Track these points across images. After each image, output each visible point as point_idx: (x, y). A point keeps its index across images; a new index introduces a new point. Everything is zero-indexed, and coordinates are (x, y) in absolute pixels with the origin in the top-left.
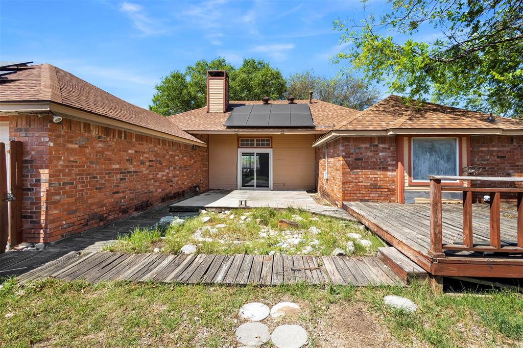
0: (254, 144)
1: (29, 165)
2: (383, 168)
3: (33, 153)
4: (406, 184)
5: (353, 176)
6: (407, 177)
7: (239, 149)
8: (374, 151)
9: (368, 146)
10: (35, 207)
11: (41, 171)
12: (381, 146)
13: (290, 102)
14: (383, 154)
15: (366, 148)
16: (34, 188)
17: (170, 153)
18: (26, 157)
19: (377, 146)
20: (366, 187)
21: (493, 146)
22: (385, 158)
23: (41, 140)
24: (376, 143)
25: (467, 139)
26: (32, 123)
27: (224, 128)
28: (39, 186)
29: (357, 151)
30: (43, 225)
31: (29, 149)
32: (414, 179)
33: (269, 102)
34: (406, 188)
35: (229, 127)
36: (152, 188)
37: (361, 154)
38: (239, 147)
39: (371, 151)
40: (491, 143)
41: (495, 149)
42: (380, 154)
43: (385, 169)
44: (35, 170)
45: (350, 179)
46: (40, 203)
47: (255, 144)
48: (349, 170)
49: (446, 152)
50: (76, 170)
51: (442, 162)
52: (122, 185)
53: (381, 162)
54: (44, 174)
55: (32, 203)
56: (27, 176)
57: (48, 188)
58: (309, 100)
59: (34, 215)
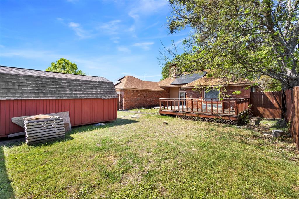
2: (198, 98)
15: (192, 92)
16: (122, 101)
17: (151, 94)
26: (122, 91)
31: (122, 95)
35: (172, 85)
36: (145, 103)
38: (179, 91)
40: (234, 88)
49: (216, 92)
50: (128, 98)
51: (214, 96)
52: (137, 101)
54: (123, 98)
57: (124, 101)
59: (122, 105)
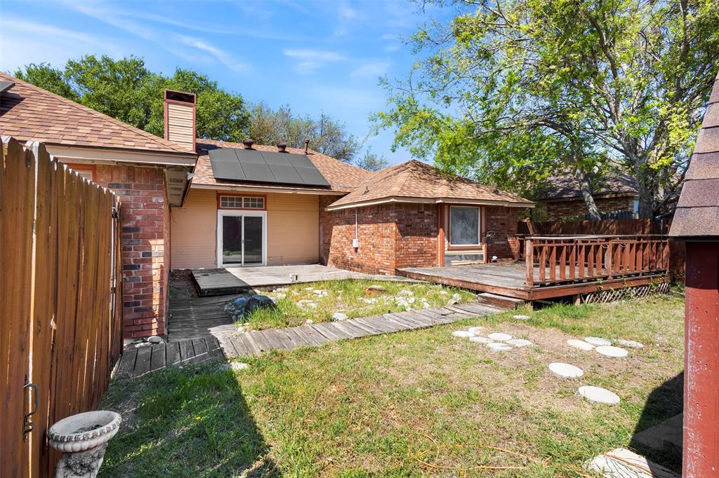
0: (241, 204)
1: (132, 234)
3: (139, 218)
4: (446, 249)
5: (404, 242)
6: (447, 242)
7: (219, 211)
8: (420, 218)
9: (416, 212)
10: (143, 290)
11: (152, 242)
12: (426, 213)
13: (281, 149)
14: (428, 220)
15: (415, 215)
16: (141, 265)
18: (127, 223)
19: (423, 212)
20: (414, 253)
21: (498, 215)
22: (429, 224)
23: (151, 201)
24: (423, 210)
25: (485, 209)
26: (136, 178)
27: (213, 182)
28: (150, 261)
29: (408, 217)
30: (157, 313)
31: (131, 213)
32: (451, 244)
33: (254, 146)
34: (446, 252)
35: (218, 180)
37: (411, 220)
38: (218, 208)
39: (419, 218)
41: (499, 217)
42: (426, 221)
43: (429, 235)
44: (141, 240)
45: (402, 245)
46: (152, 283)
47: (243, 205)
48: (401, 236)
49: (472, 219)
51: (469, 228)
53: (427, 228)
54: (157, 246)
55: (137, 286)
56: (130, 249)
57: (163, 264)
58: (304, 150)
59: (141, 301)
